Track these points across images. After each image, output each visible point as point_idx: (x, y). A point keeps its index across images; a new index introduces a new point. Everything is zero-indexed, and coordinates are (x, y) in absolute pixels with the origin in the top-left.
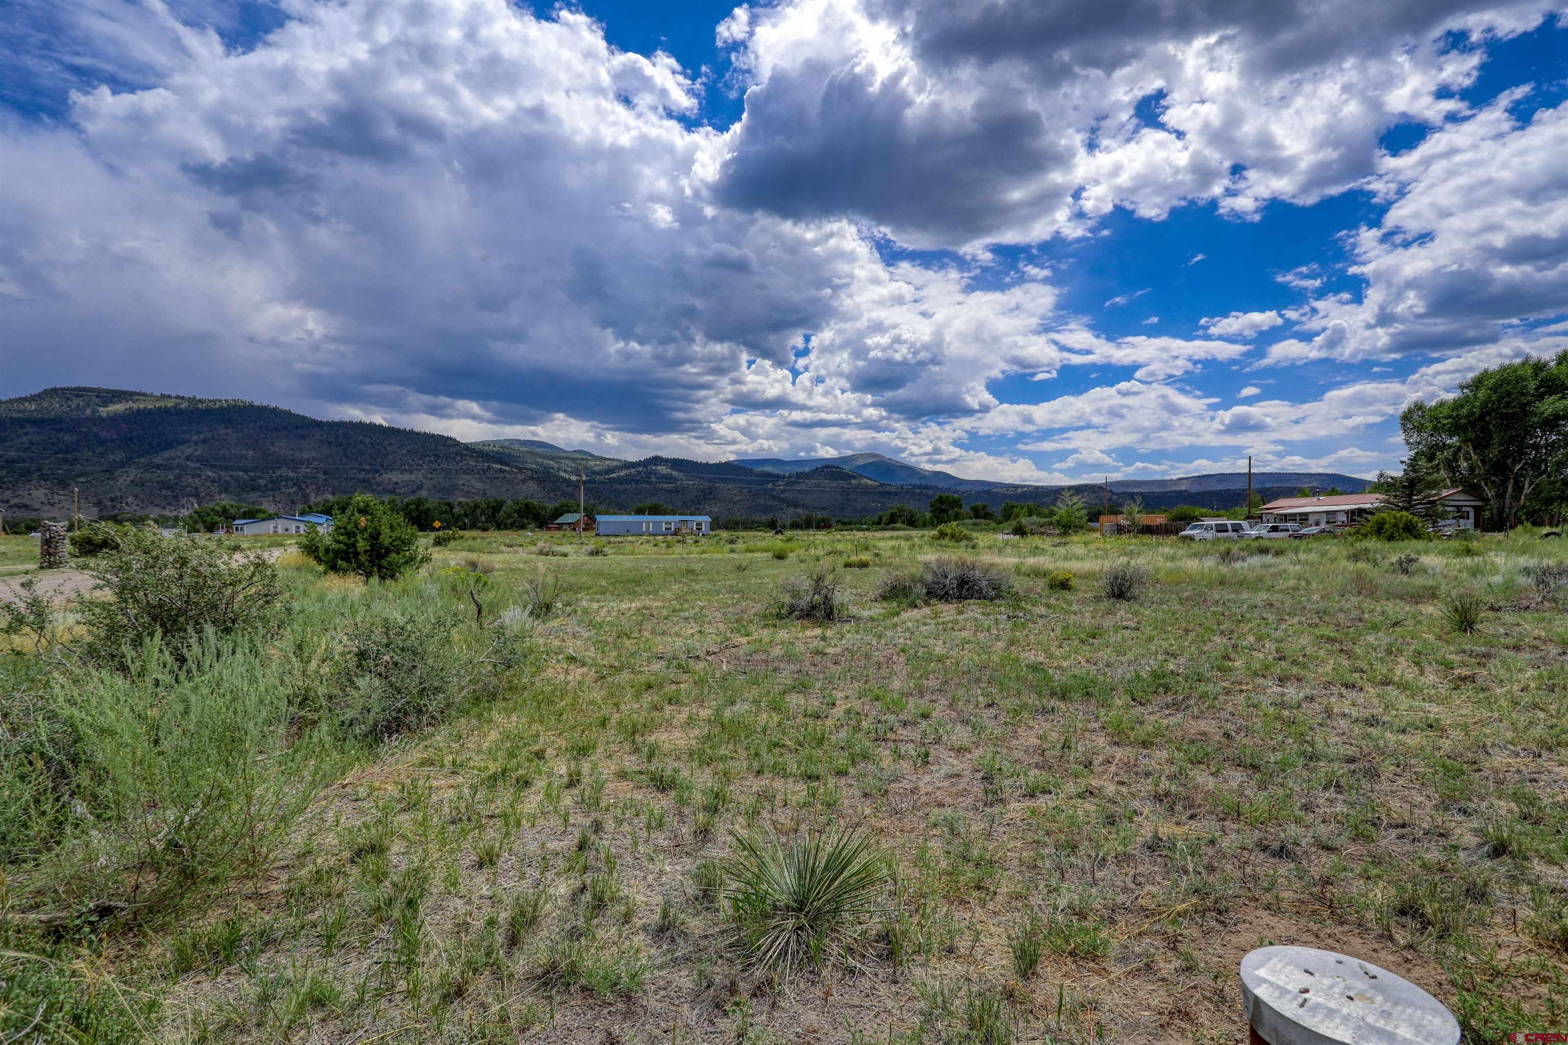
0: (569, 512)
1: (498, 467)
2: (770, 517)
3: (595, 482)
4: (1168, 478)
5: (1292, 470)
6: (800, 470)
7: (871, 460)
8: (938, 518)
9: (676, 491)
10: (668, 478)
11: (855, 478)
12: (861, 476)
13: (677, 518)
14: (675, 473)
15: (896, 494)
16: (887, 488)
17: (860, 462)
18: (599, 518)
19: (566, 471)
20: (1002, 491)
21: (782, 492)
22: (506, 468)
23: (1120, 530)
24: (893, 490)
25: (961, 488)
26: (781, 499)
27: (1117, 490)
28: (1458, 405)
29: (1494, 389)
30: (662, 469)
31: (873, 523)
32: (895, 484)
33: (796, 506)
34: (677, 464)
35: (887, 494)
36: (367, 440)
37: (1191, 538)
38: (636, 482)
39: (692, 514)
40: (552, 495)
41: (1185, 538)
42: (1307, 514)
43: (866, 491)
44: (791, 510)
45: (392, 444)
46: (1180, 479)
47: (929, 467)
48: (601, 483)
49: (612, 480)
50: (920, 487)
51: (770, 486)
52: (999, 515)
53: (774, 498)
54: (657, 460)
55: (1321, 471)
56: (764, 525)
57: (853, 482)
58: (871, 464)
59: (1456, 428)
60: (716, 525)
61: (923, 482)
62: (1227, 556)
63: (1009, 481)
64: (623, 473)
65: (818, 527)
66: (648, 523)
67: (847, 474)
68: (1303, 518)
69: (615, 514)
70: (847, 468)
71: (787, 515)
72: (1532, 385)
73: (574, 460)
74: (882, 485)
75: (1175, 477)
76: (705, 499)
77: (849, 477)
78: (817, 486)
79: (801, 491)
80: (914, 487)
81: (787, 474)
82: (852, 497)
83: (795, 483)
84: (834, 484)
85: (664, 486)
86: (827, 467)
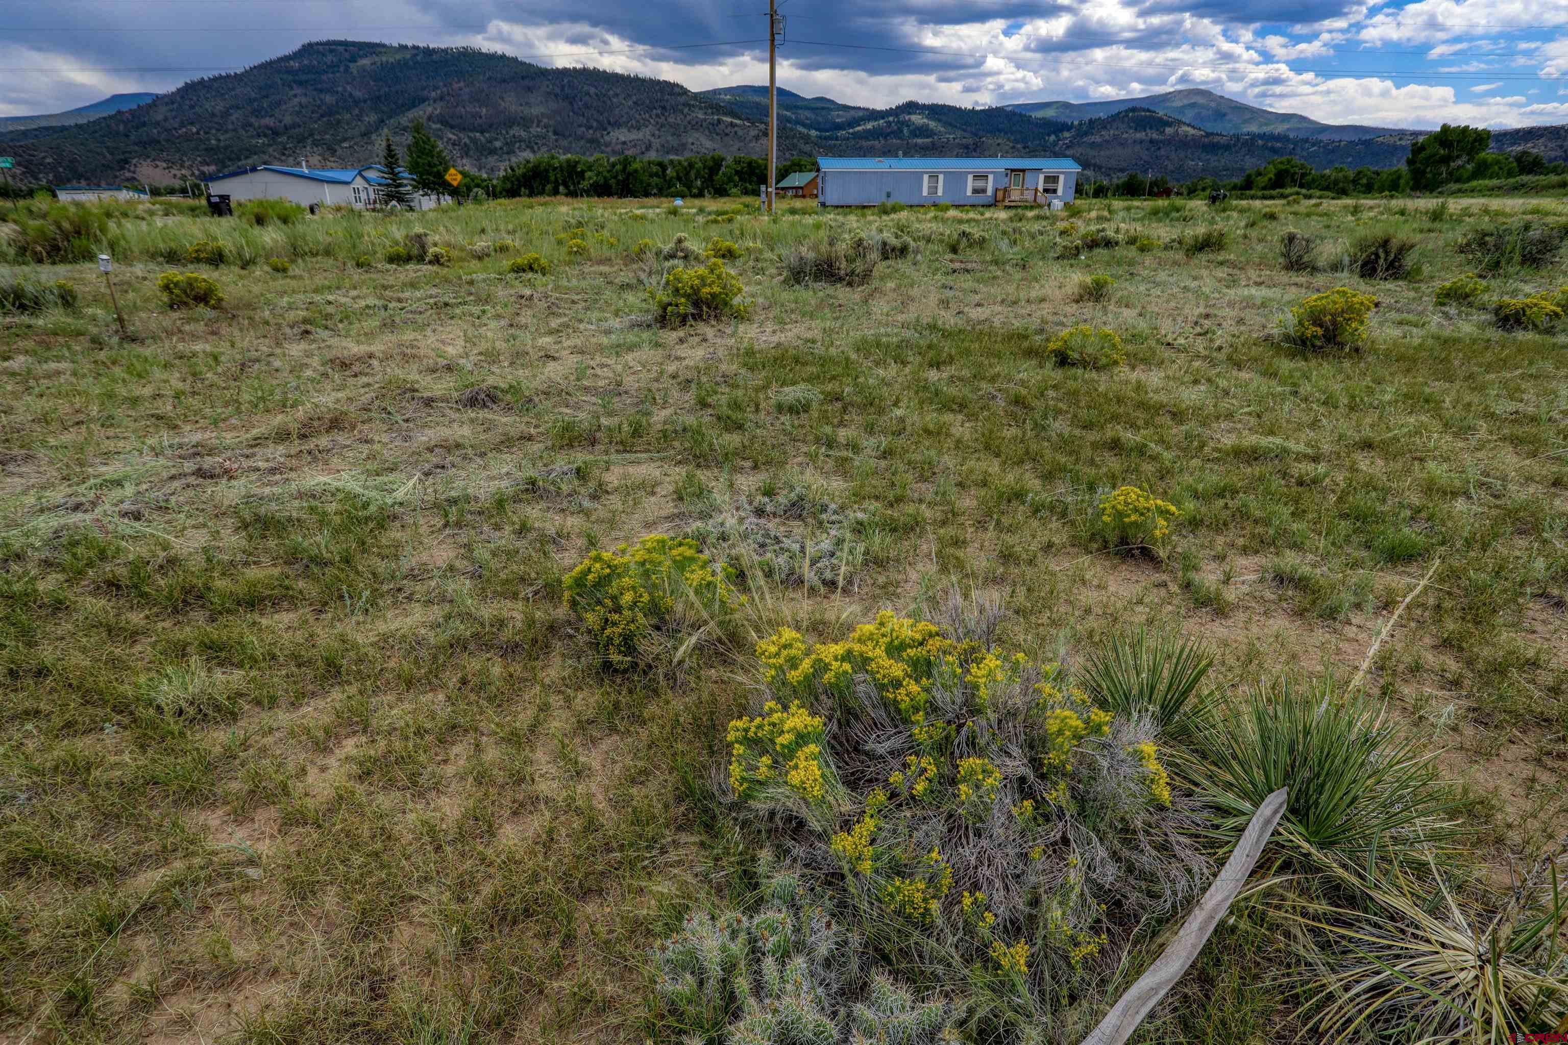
0: (801, 171)
1: (729, 119)
3: (837, 138)
6: (1095, 116)
7: (1196, 99)
9: (933, 147)
10: (923, 131)
11: (1170, 124)
12: (1180, 123)
14: (932, 124)
15: (1227, 147)
16: (1216, 139)
17: (1181, 102)
19: (804, 125)
20: (1390, 140)
21: (1068, 147)
22: (738, 122)
24: (1223, 141)
25: (1324, 137)
30: (917, 119)
32: (1227, 133)
34: (936, 111)
35: (1215, 148)
36: (592, 90)
38: (886, 136)
43: (1184, 144)
45: (617, 95)
48: (844, 139)
49: (856, 136)
50: (1262, 136)
51: (1053, 138)
54: (911, 107)
57: (1169, 130)
58: (1195, 105)
61: (1269, 130)
64: (869, 126)
67: (1160, 120)
70: (1161, 111)
73: (813, 109)
74: (1208, 135)
77: (1162, 123)
78: (1115, 137)
79: (1093, 145)
80: (1254, 137)
81: (1076, 123)
82: (1163, 152)
83: (1086, 134)
84: (1140, 135)
85: (920, 141)
86: (1133, 110)
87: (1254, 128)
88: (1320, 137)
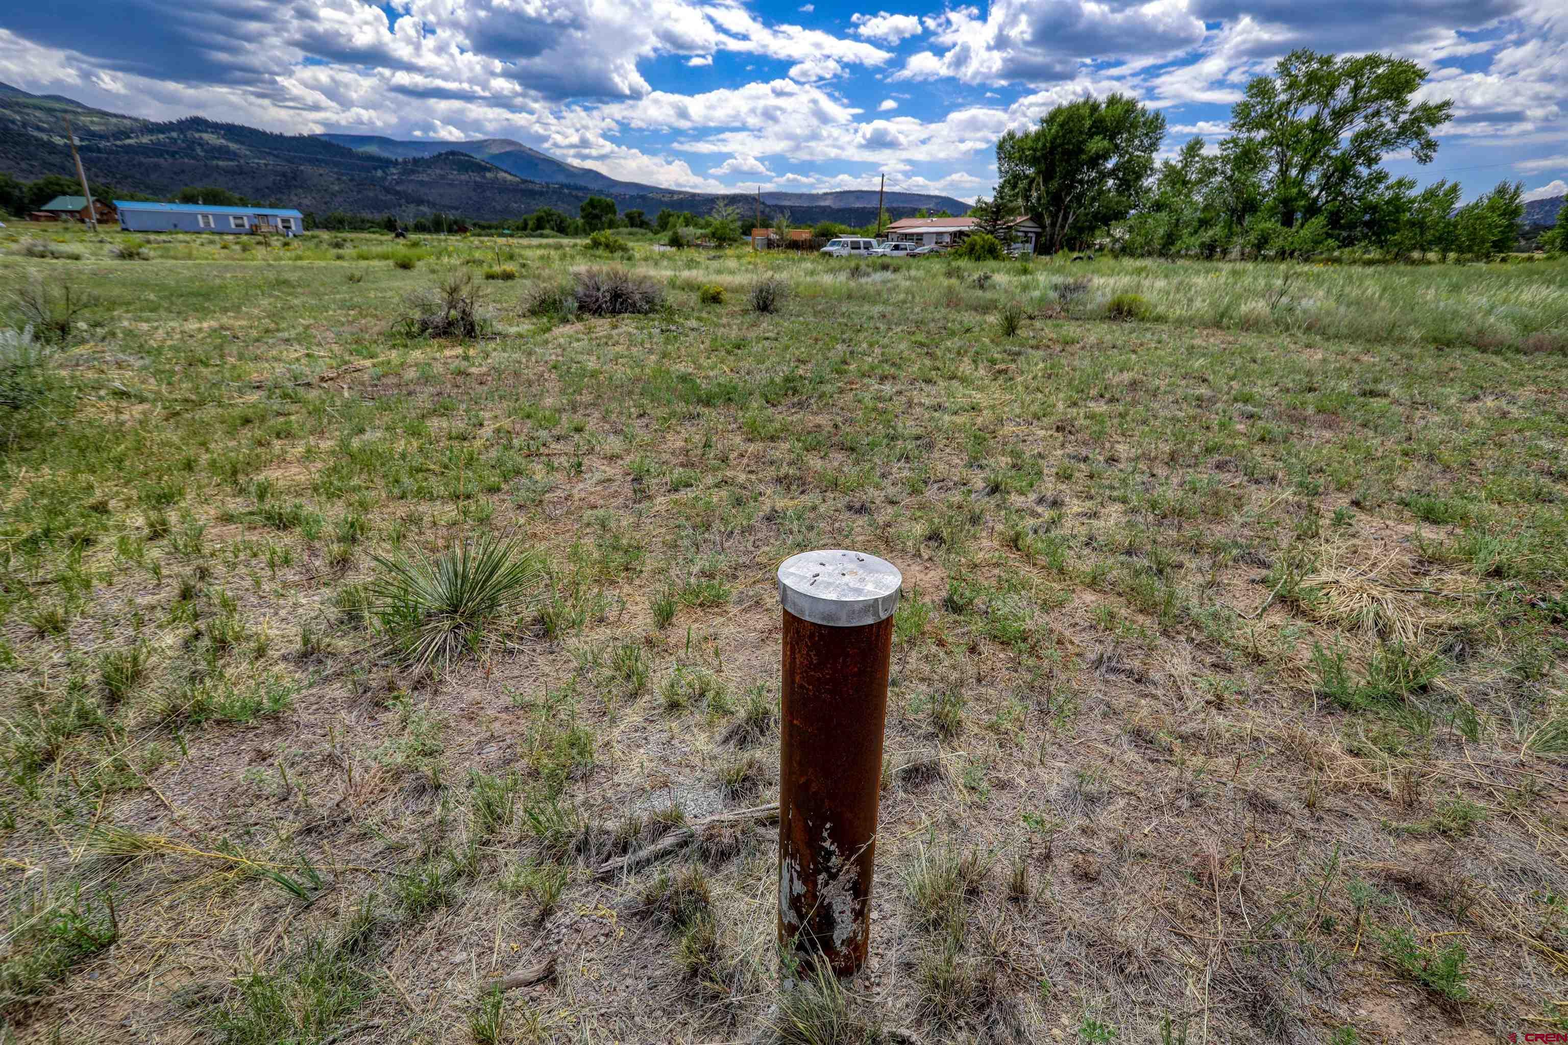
0: (64, 194)
2: (385, 215)
3: (99, 150)
4: (814, 192)
5: (915, 191)
6: (418, 155)
7: (508, 149)
8: (590, 224)
9: (240, 172)
10: (223, 153)
11: (489, 170)
12: (498, 169)
13: (250, 211)
14: (233, 146)
15: (541, 194)
16: (531, 186)
17: (495, 150)
18: (122, 205)
19: (39, 129)
20: (659, 196)
21: (398, 182)
23: (770, 244)
24: (537, 188)
25: (613, 191)
26: (397, 193)
27: (768, 202)
28: (1038, 136)
29: (1062, 126)
30: (209, 138)
31: (518, 228)
32: (538, 181)
33: (420, 202)
34: (232, 131)
35: (532, 194)
37: (830, 254)
38: (173, 154)
39: (272, 206)
40: (24, 165)
41: (825, 253)
42: (921, 234)
43: (505, 188)
44: (412, 208)
46: (826, 194)
47: (576, 163)
48: (111, 152)
49: (128, 149)
50: (568, 186)
51: (379, 173)
52: (655, 224)
53: (387, 190)
54: (197, 123)
55: (937, 193)
56: (379, 225)
57: (488, 175)
58: (507, 154)
59: (1034, 161)
60: (311, 222)
61: (572, 182)
62: (856, 272)
63: (664, 186)
64: (145, 140)
65: (451, 231)
66: (205, 216)
67: (479, 165)
68: (919, 238)
69: (146, 200)
70: (478, 157)
71: (408, 215)
72: (1088, 123)
73: (50, 111)
74: (524, 181)
75: (821, 192)
76: (289, 187)
77: (481, 168)
78: (443, 177)
79: (422, 183)
80: (563, 186)
81: (400, 160)
82: (488, 194)
83: (413, 172)
84: (465, 177)
85: (221, 163)
86: (453, 153)
87: (562, 179)
88: (612, 191)
